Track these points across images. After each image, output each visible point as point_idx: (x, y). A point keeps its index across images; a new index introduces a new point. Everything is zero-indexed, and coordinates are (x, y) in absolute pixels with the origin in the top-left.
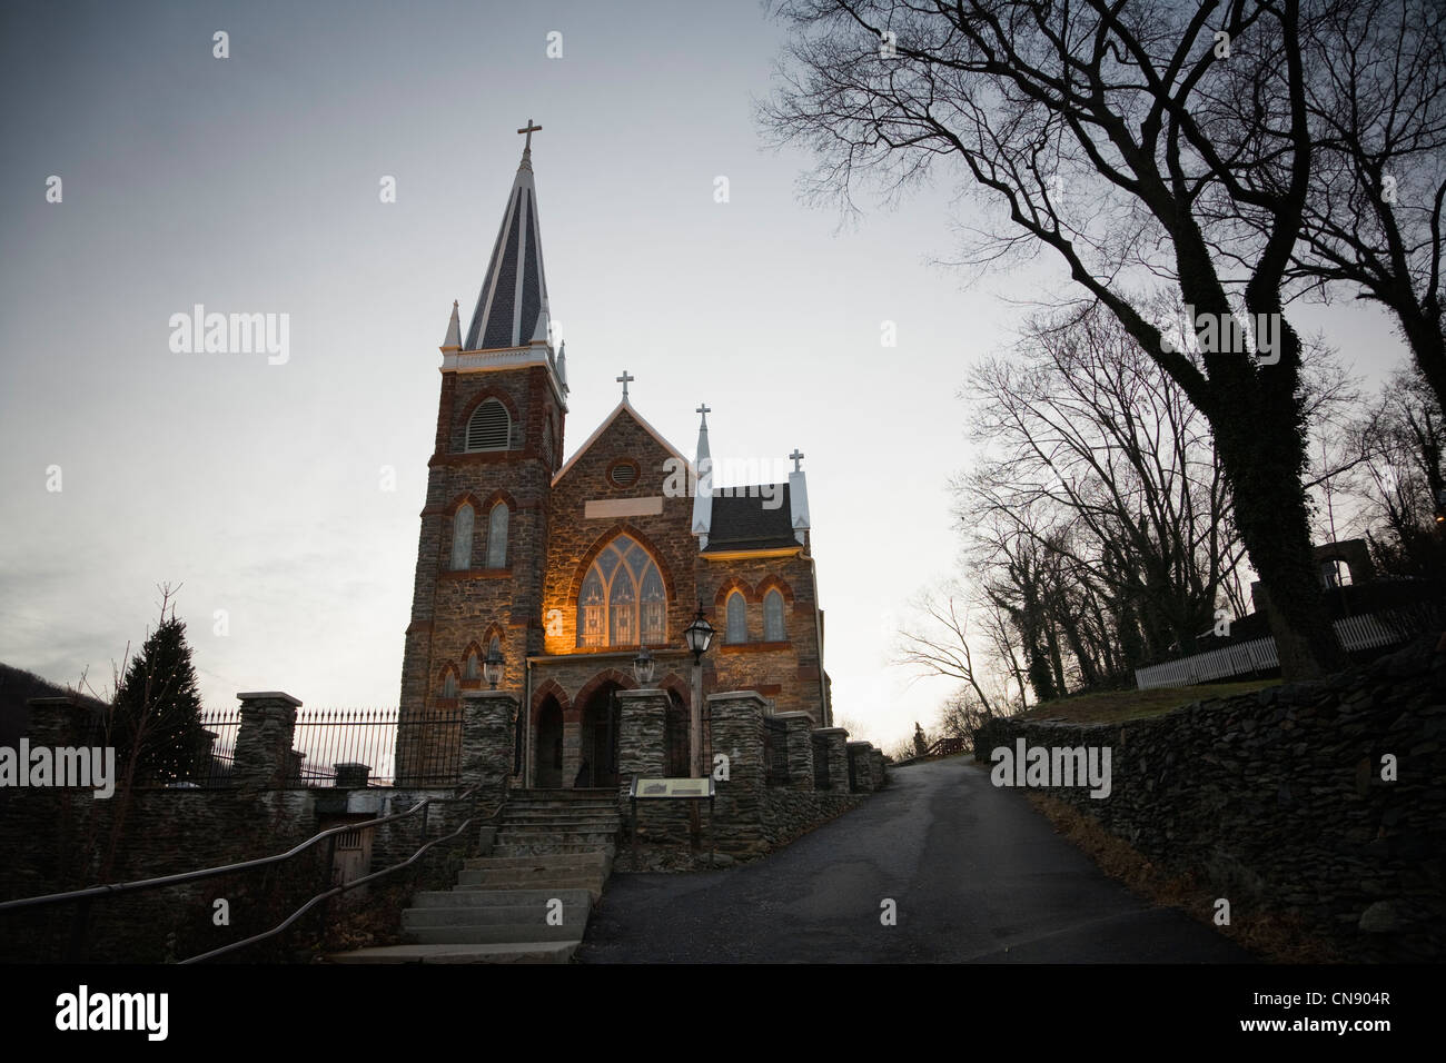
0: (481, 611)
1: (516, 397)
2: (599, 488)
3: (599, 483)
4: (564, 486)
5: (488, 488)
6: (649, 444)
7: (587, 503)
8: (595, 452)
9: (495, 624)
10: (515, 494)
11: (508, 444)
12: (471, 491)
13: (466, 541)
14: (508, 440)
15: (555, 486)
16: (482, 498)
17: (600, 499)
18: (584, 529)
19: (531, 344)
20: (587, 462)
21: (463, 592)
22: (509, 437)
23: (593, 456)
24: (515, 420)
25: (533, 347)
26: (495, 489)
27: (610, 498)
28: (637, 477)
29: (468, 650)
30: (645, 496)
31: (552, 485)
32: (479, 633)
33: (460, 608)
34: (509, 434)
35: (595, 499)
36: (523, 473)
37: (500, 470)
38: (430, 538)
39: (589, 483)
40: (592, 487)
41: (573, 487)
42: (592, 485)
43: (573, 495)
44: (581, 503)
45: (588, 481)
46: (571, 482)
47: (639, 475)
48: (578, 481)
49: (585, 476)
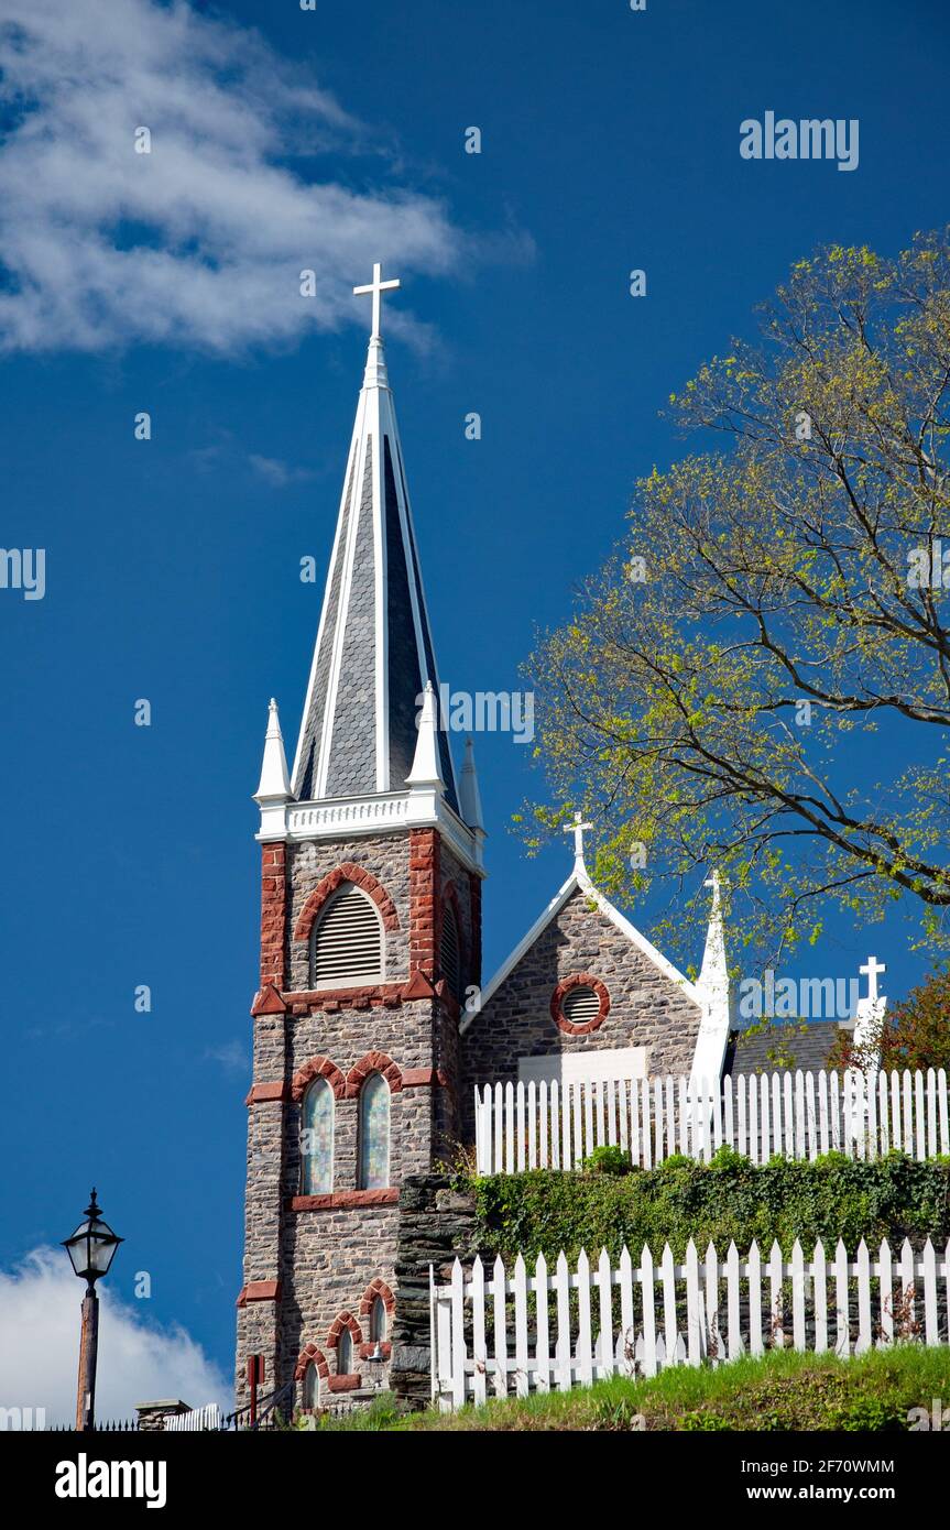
0: (356, 1263)
1: (392, 886)
2: (538, 1034)
3: (539, 1025)
4: (482, 1032)
5: (354, 1052)
6: (624, 952)
7: (520, 1059)
8: (533, 968)
9: (379, 1284)
10: (399, 1060)
11: (383, 968)
12: (326, 1057)
13: (323, 1145)
14: (382, 963)
15: (468, 1031)
16: (346, 1071)
17: (543, 1053)
19: (409, 786)
20: (518, 988)
21: (324, 1230)
22: (384, 958)
23: (527, 976)
24: (392, 927)
25: (413, 792)
26: (366, 1052)
28: (606, 1011)
29: (342, 1329)
30: (617, 1047)
31: (461, 1031)
32: (356, 1301)
33: (322, 1259)
34: (383, 950)
35: (536, 1052)
36: (410, 1024)
37: (372, 1020)
38: (266, 1143)
39: (523, 1025)
40: (530, 1032)
41: (494, 1032)
42: (528, 1028)
43: (495, 1046)
44: (511, 1061)
45: (521, 1021)
46: (493, 1023)
47: (608, 1009)
48: (504, 1020)
49: (515, 1013)
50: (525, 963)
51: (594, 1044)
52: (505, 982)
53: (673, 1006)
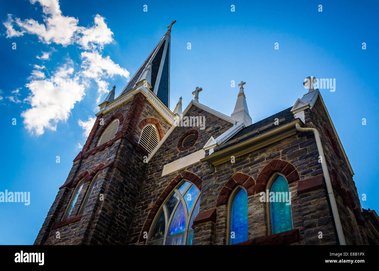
1: (125, 113)
2: (172, 155)
3: (173, 152)
4: (155, 160)
5: (95, 166)
7: (165, 166)
8: (175, 134)
14: (115, 136)
15: (149, 161)
16: (90, 173)
17: (173, 161)
18: (160, 184)
19: (137, 85)
20: (168, 142)
23: (172, 137)
24: (121, 125)
25: (138, 87)
26: (98, 164)
27: (178, 158)
28: (196, 139)
30: (198, 150)
31: (147, 162)
34: (116, 133)
35: (170, 162)
37: (104, 153)
39: (168, 154)
40: (169, 156)
41: (158, 159)
42: (169, 154)
43: (157, 164)
44: (161, 167)
45: (168, 153)
46: (158, 156)
47: (198, 137)
48: (162, 155)
49: (166, 151)
50: (173, 134)
51: (191, 152)
52: (165, 142)
53: (221, 127)
